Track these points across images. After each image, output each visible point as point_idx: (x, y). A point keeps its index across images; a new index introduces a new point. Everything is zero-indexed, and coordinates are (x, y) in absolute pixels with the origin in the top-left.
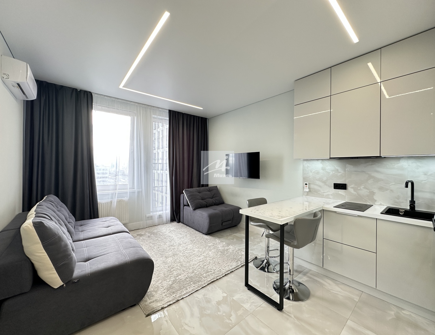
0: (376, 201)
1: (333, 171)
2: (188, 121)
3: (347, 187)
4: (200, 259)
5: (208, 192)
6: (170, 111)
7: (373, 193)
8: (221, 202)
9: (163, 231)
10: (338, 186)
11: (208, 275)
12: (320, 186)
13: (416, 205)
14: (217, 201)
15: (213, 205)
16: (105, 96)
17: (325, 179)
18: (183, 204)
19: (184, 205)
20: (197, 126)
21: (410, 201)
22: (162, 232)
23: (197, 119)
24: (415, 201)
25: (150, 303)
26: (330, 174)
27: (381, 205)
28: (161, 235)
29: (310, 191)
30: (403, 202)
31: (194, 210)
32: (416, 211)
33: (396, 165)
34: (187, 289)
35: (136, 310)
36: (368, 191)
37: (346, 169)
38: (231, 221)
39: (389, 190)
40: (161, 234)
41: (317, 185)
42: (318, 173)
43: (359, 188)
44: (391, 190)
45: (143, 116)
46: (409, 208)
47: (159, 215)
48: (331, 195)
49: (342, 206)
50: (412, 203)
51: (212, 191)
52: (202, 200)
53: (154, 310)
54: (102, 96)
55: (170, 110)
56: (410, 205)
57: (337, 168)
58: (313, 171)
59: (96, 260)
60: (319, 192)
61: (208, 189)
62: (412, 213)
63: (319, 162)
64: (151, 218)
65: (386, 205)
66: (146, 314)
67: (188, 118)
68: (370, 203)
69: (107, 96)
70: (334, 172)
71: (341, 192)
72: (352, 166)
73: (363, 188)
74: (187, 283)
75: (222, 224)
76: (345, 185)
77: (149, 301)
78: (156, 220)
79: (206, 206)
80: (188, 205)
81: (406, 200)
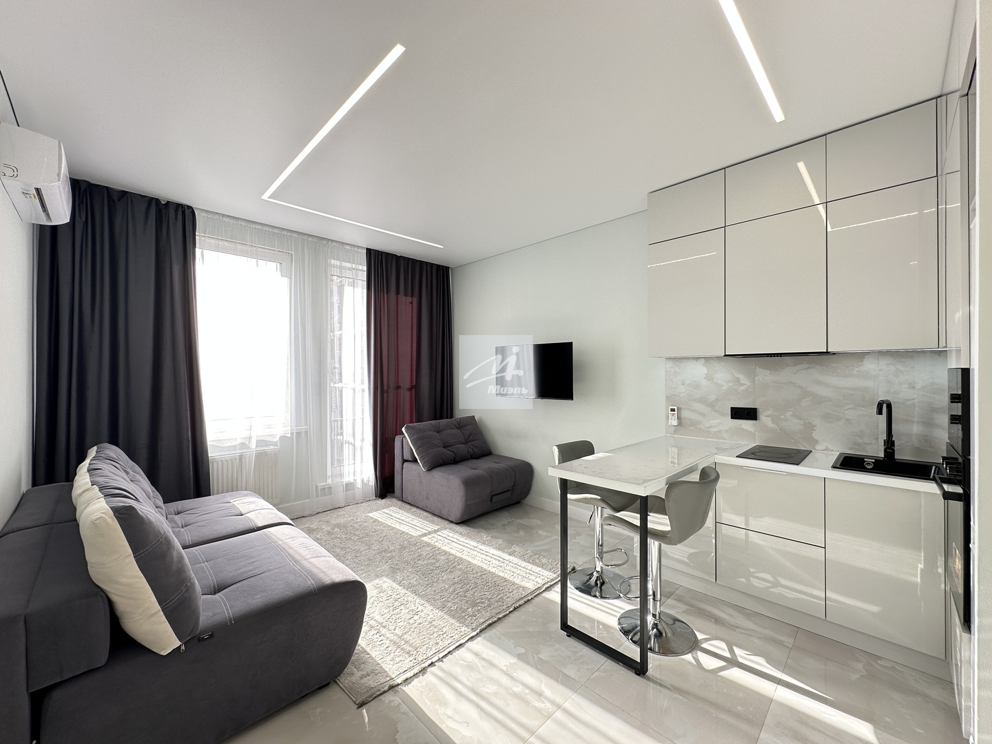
0: (816, 442)
1: (730, 382)
2: (408, 272)
3: (758, 414)
4: (453, 577)
5: (456, 431)
6: (369, 251)
7: (810, 427)
8: (484, 451)
9: (359, 520)
10: (740, 413)
11: (479, 610)
12: (703, 414)
13: (896, 448)
14: (476, 450)
15: (469, 459)
16: (224, 215)
17: (712, 398)
18: (400, 458)
19: (405, 461)
20: (429, 283)
21: (885, 441)
22: (357, 523)
23: (429, 269)
24: (894, 441)
25: (361, 678)
26: (723, 388)
27: (827, 449)
28: (357, 529)
29: (680, 424)
30: (870, 444)
31: (430, 469)
32: (897, 461)
33: (857, 369)
34: (437, 644)
35: (333, 695)
36: (802, 423)
37: (756, 378)
38: (510, 492)
39: (843, 420)
40: (356, 526)
41: (696, 412)
42: (697, 386)
43: (782, 417)
44: (848, 420)
45: (309, 261)
46: (882, 455)
47: (346, 484)
48: (726, 431)
49: (753, 453)
50: (890, 444)
51: (465, 428)
52: (444, 447)
53: (373, 691)
54: (217, 217)
55: (370, 249)
56: (885, 450)
57: (737, 375)
58: (687, 382)
59: (238, 588)
60: (699, 427)
61: (456, 424)
62: (889, 465)
63: (701, 363)
64: (328, 490)
65: (838, 451)
66: (357, 702)
67: (408, 267)
68: (805, 447)
69: (228, 216)
70: (730, 384)
71: (746, 424)
72: (768, 372)
73: (791, 416)
74: (436, 630)
75: (491, 501)
76: (755, 410)
77: (358, 674)
78: (340, 497)
79: (455, 461)
80: (415, 461)
81: (877, 439)
